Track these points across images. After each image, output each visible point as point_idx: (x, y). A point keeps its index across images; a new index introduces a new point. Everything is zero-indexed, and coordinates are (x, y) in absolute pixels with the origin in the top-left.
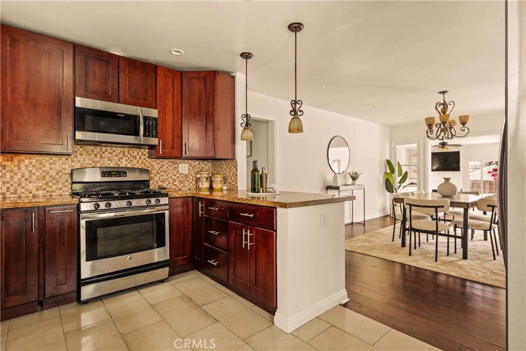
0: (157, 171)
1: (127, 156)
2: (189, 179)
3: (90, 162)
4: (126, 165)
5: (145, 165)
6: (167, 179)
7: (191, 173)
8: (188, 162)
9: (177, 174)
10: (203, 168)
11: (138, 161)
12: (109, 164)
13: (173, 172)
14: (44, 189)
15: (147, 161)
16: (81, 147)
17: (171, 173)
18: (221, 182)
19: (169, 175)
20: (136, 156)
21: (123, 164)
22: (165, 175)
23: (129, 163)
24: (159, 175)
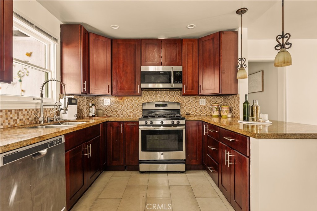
0: (186, 104)
1: (168, 95)
2: (207, 109)
3: (151, 99)
4: (168, 100)
5: (178, 100)
6: (192, 109)
7: (208, 105)
8: (205, 98)
9: (198, 105)
10: (216, 101)
11: (175, 98)
12: (160, 100)
13: (195, 104)
14: (133, 113)
15: (180, 98)
16: (147, 92)
17: (194, 105)
18: (227, 111)
19: (193, 106)
20: (173, 95)
21: (167, 99)
22: (191, 106)
23: (170, 99)
24: (187, 106)
